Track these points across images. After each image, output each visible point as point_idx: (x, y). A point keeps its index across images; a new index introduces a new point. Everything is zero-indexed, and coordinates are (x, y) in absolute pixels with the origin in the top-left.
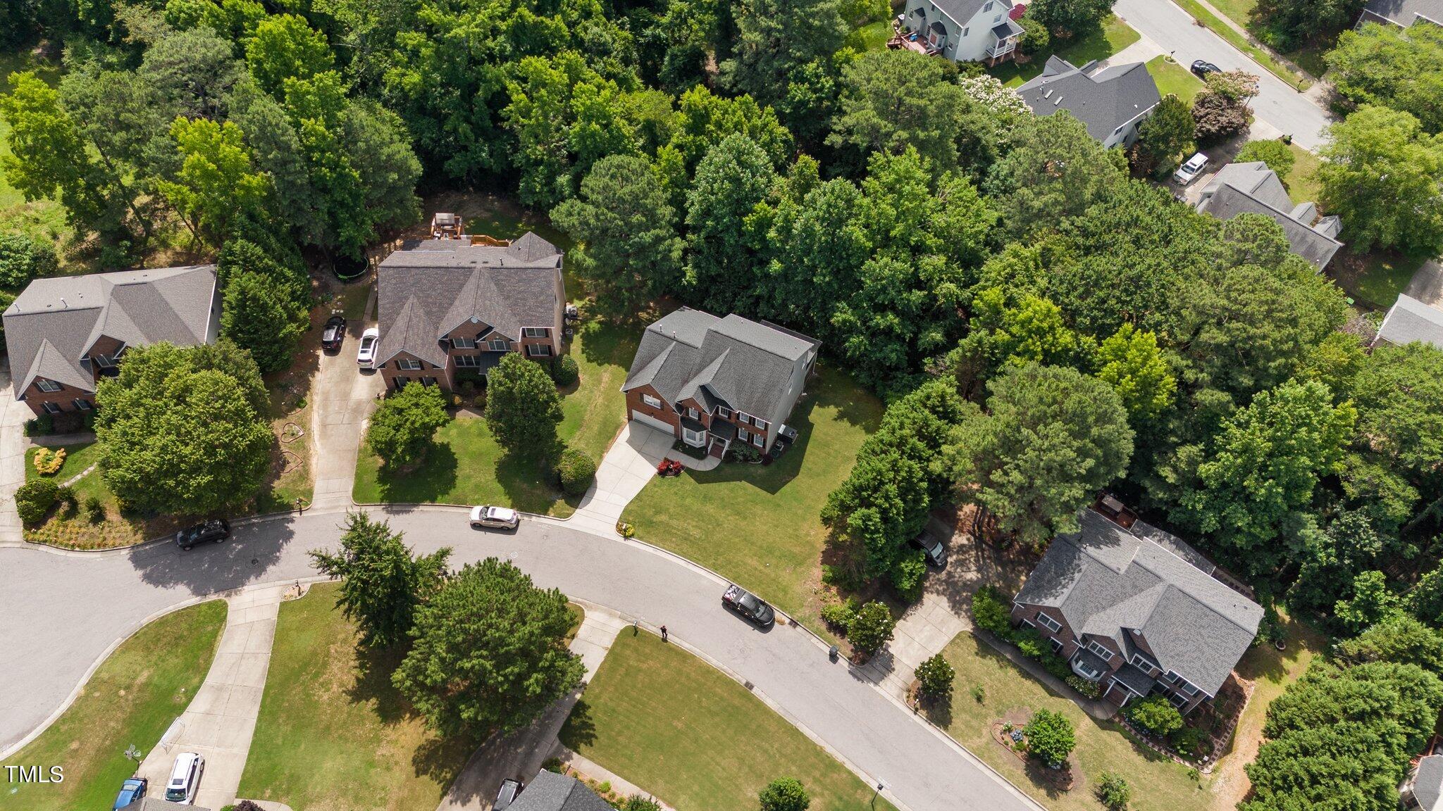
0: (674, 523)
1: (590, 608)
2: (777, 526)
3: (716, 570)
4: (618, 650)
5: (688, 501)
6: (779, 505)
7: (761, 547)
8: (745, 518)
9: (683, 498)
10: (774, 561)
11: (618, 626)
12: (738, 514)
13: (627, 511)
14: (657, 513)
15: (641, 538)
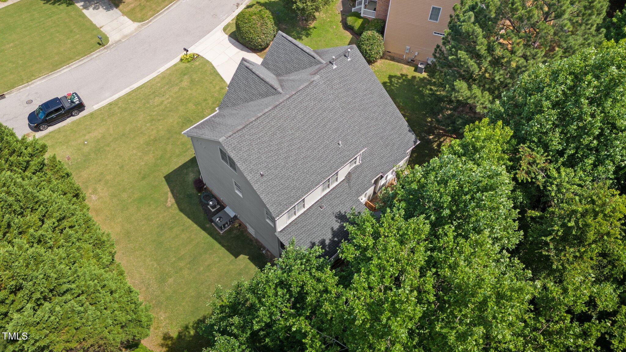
0: (176, 89)
1: (139, 27)
2: (122, 167)
3: (110, 104)
4: (95, 32)
5: (191, 106)
6: (144, 178)
7: (108, 145)
8: (148, 144)
9: (197, 104)
10: (86, 150)
11: (113, 37)
12: (155, 140)
13: (207, 63)
14: (192, 81)
15: (175, 65)
